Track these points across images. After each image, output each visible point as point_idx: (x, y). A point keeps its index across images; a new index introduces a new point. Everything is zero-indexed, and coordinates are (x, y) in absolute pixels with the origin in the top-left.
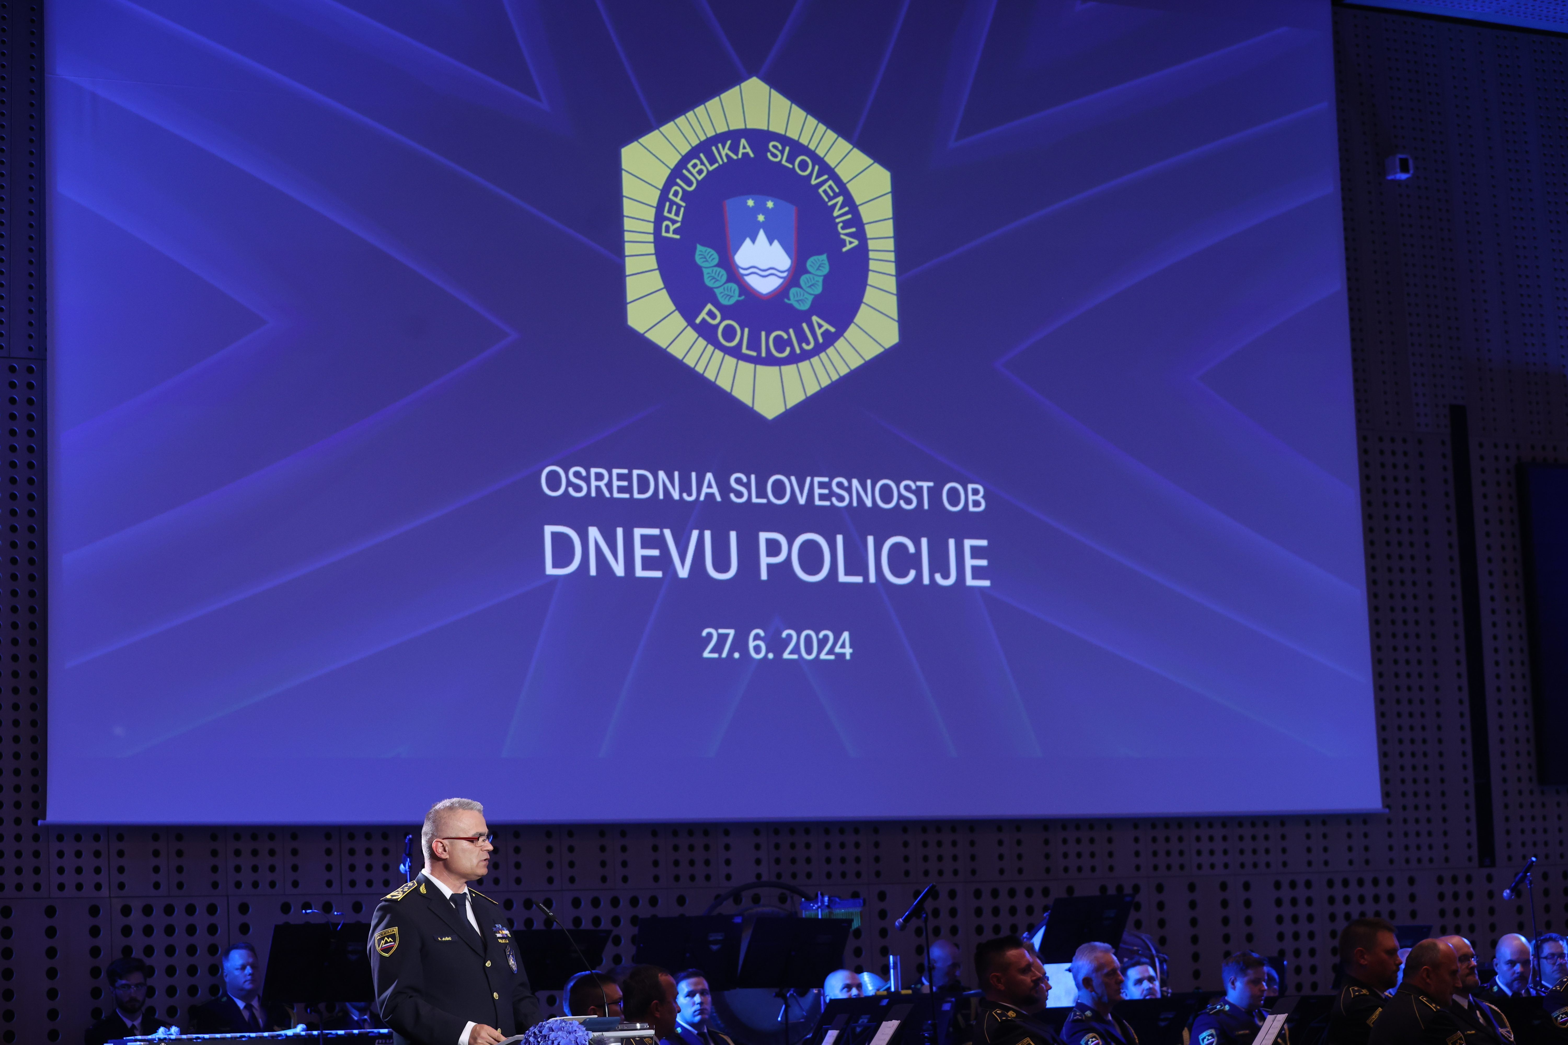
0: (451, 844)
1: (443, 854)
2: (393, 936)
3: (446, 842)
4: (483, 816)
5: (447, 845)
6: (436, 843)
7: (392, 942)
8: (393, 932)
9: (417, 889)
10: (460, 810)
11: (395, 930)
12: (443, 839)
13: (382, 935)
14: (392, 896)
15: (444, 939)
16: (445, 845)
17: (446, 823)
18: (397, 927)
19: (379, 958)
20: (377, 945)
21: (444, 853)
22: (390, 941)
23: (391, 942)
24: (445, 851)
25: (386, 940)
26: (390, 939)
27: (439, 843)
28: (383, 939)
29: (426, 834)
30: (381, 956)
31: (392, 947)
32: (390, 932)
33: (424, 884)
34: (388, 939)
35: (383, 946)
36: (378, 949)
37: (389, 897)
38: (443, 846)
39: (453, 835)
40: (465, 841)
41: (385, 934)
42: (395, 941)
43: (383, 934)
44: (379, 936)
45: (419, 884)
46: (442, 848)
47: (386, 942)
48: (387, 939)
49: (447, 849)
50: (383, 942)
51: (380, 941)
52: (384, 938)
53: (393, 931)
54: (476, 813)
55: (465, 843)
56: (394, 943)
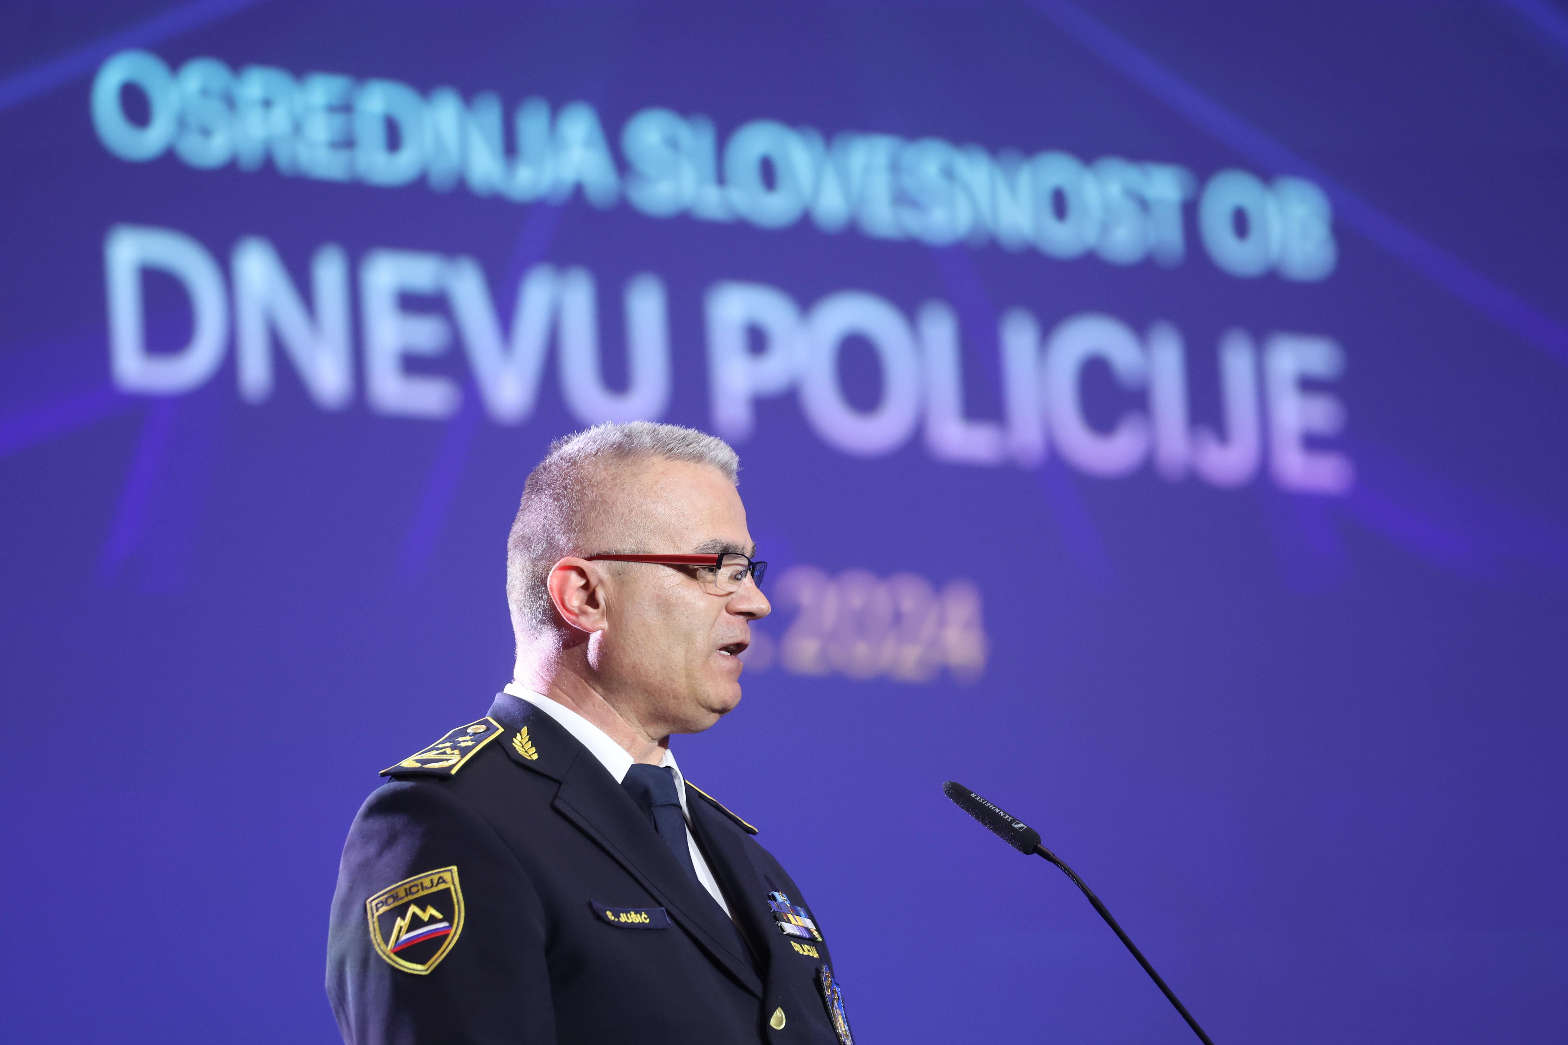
0: (618, 577)
1: (584, 613)
2: (442, 900)
3: (599, 570)
4: (741, 490)
5: (601, 582)
6: (560, 573)
7: (440, 921)
8: (442, 887)
9: (502, 746)
10: (658, 463)
11: (447, 876)
12: (590, 559)
13: (396, 898)
14: (425, 761)
15: (623, 918)
16: (593, 581)
17: (604, 502)
18: (455, 868)
19: (387, 982)
20: (376, 936)
21: (590, 610)
22: (432, 916)
23: (433, 920)
24: (592, 601)
25: (414, 914)
26: (431, 911)
27: (574, 577)
28: (401, 911)
29: (526, 543)
30: (396, 973)
31: (437, 940)
32: (427, 882)
33: (525, 730)
34: (424, 910)
35: (404, 937)
36: (385, 951)
37: (409, 763)
38: (586, 587)
39: (628, 547)
40: (661, 568)
41: (408, 892)
42: (449, 917)
43: (402, 894)
44: (384, 903)
45: (511, 731)
46: (583, 595)
47: (416, 922)
48: (419, 912)
49: (601, 595)
50: (401, 923)
51: (387, 922)
52: (406, 906)
53: (442, 880)
54: (716, 476)
55: (671, 577)
56: (445, 924)
